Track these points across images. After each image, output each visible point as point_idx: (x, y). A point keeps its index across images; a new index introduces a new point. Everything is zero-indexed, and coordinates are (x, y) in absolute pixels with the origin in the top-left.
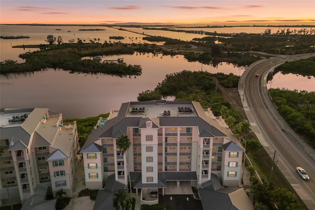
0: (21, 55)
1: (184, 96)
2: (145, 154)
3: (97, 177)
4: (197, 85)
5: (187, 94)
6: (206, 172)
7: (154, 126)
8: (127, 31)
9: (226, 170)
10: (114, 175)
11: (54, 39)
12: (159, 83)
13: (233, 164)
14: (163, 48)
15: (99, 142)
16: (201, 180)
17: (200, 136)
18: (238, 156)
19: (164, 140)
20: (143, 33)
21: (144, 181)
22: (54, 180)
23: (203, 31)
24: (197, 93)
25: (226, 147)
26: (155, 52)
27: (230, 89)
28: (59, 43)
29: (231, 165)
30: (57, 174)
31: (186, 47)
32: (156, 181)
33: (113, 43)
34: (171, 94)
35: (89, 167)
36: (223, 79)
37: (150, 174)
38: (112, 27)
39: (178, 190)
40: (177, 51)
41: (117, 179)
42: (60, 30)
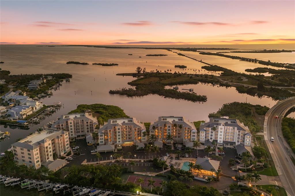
0: (128, 83)
1: (233, 117)
2: (219, 133)
3: (203, 139)
4: (242, 112)
5: (235, 116)
6: (239, 141)
7: (223, 125)
8: (186, 56)
9: (245, 142)
10: (209, 139)
11: (141, 69)
12: (219, 109)
13: (248, 140)
14: (220, 79)
15: (205, 129)
16: (237, 144)
17: (237, 130)
18: (250, 138)
19: (225, 130)
20: (201, 60)
21: (218, 142)
22: (192, 137)
23: (257, 59)
24: (240, 116)
25: (246, 134)
26: (214, 83)
27: (261, 116)
28: (144, 72)
29: (247, 140)
30: (193, 136)
31: (238, 79)
32: (222, 142)
33: (181, 73)
34: (226, 115)
35: (201, 136)
36: (258, 109)
37: (220, 140)
38: (171, 51)
39: (229, 146)
40: (230, 84)
41: (210, 140)
42: (132, 55)
